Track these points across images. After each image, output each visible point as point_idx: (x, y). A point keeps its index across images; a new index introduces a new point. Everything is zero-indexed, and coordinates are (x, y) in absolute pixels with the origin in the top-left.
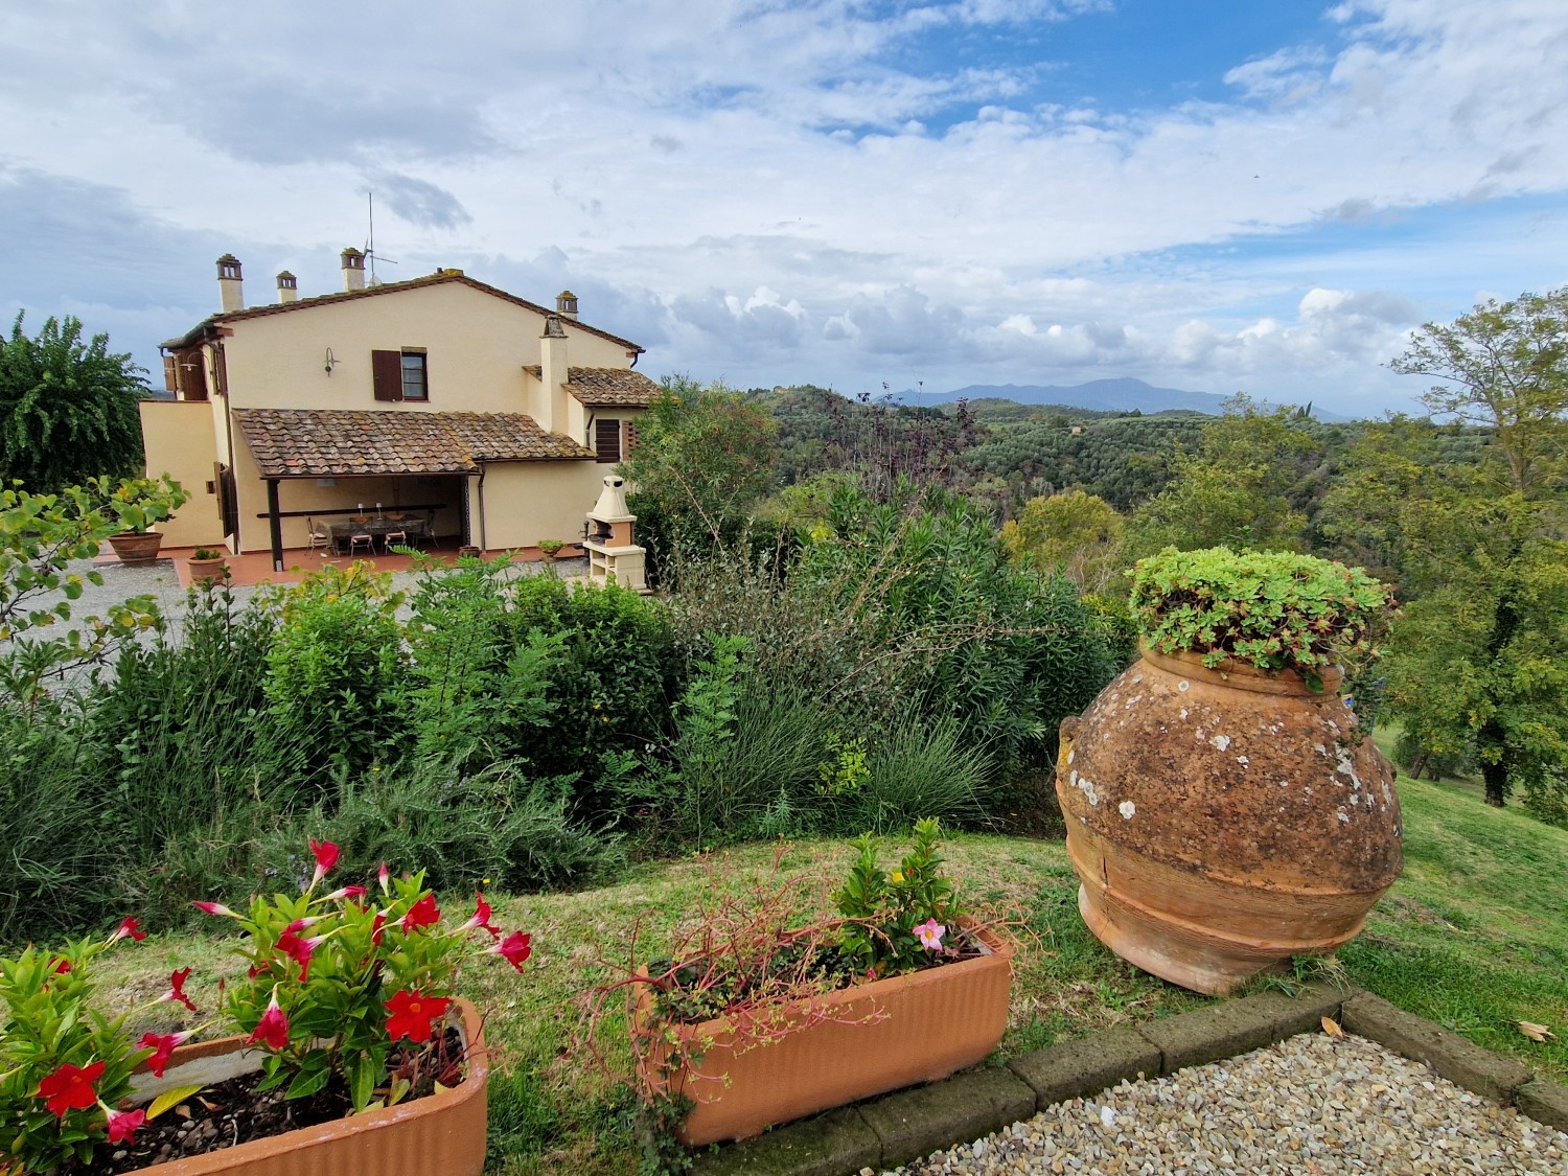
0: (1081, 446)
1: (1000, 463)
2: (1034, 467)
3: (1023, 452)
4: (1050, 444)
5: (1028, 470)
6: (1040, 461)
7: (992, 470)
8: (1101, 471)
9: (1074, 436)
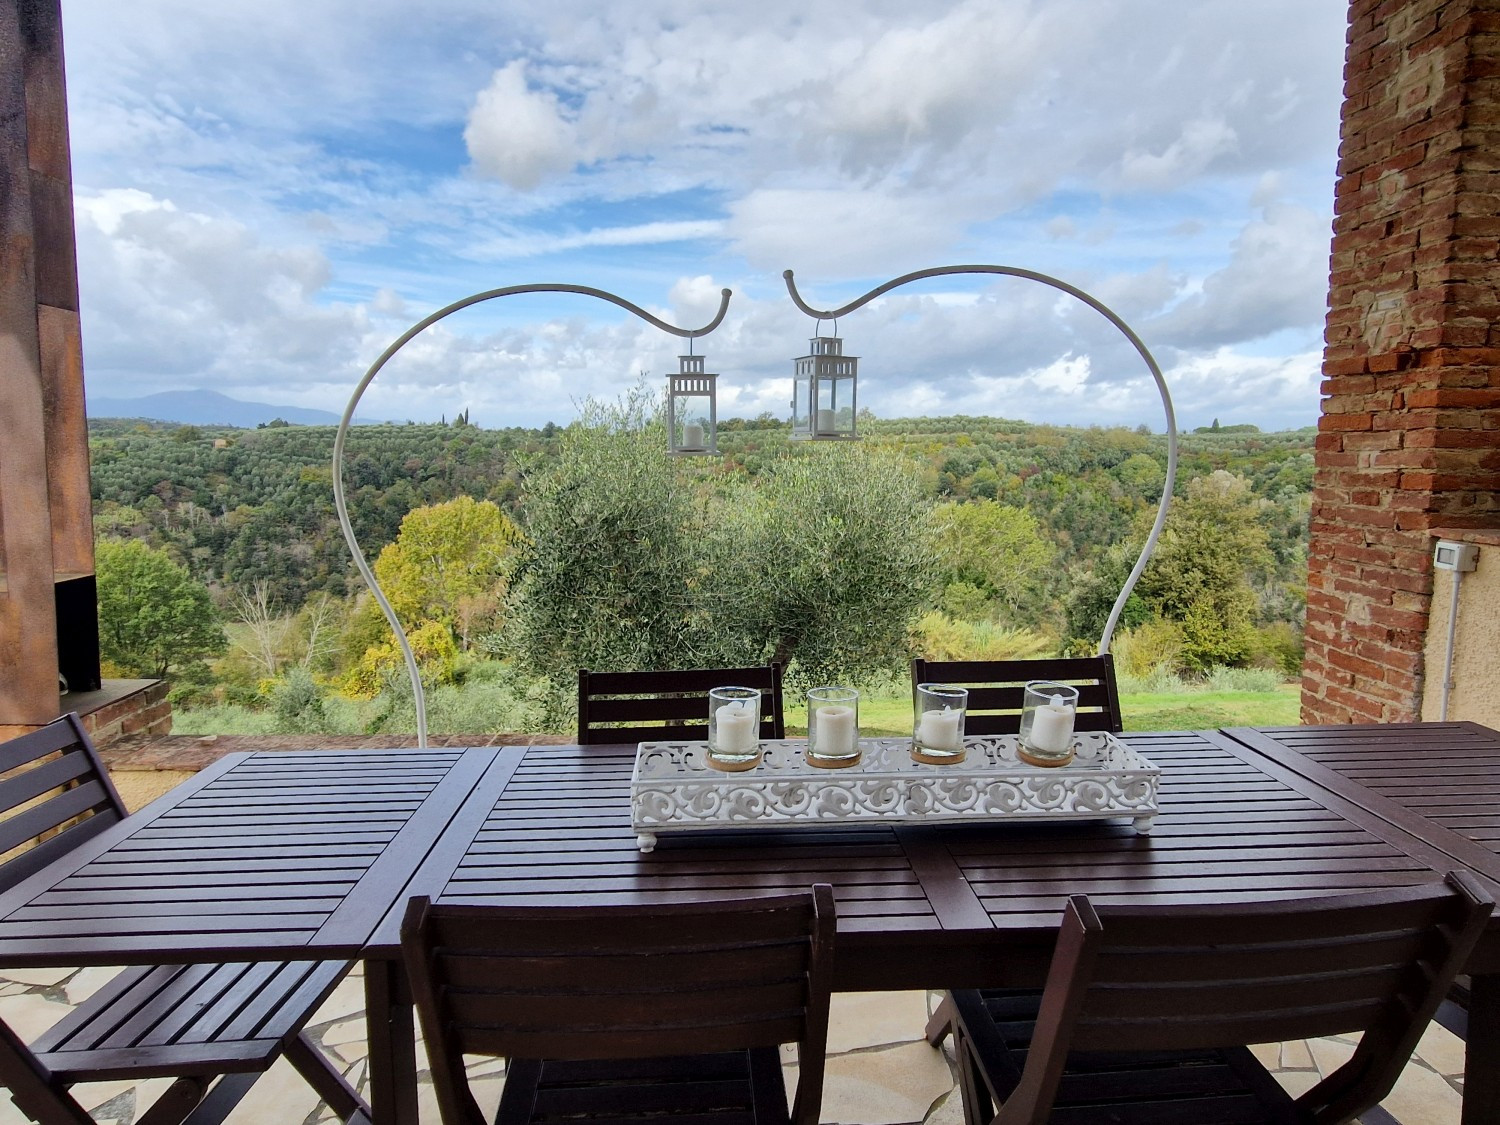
0: (233, 462)
1: (123, 488)
2: (174, 490)
3: (153, 473)
4: (189, 461)
5: (167, 495)
6: (180, 483)
7: (115, 497)
8: (269, 489)
9: (220, 450)
